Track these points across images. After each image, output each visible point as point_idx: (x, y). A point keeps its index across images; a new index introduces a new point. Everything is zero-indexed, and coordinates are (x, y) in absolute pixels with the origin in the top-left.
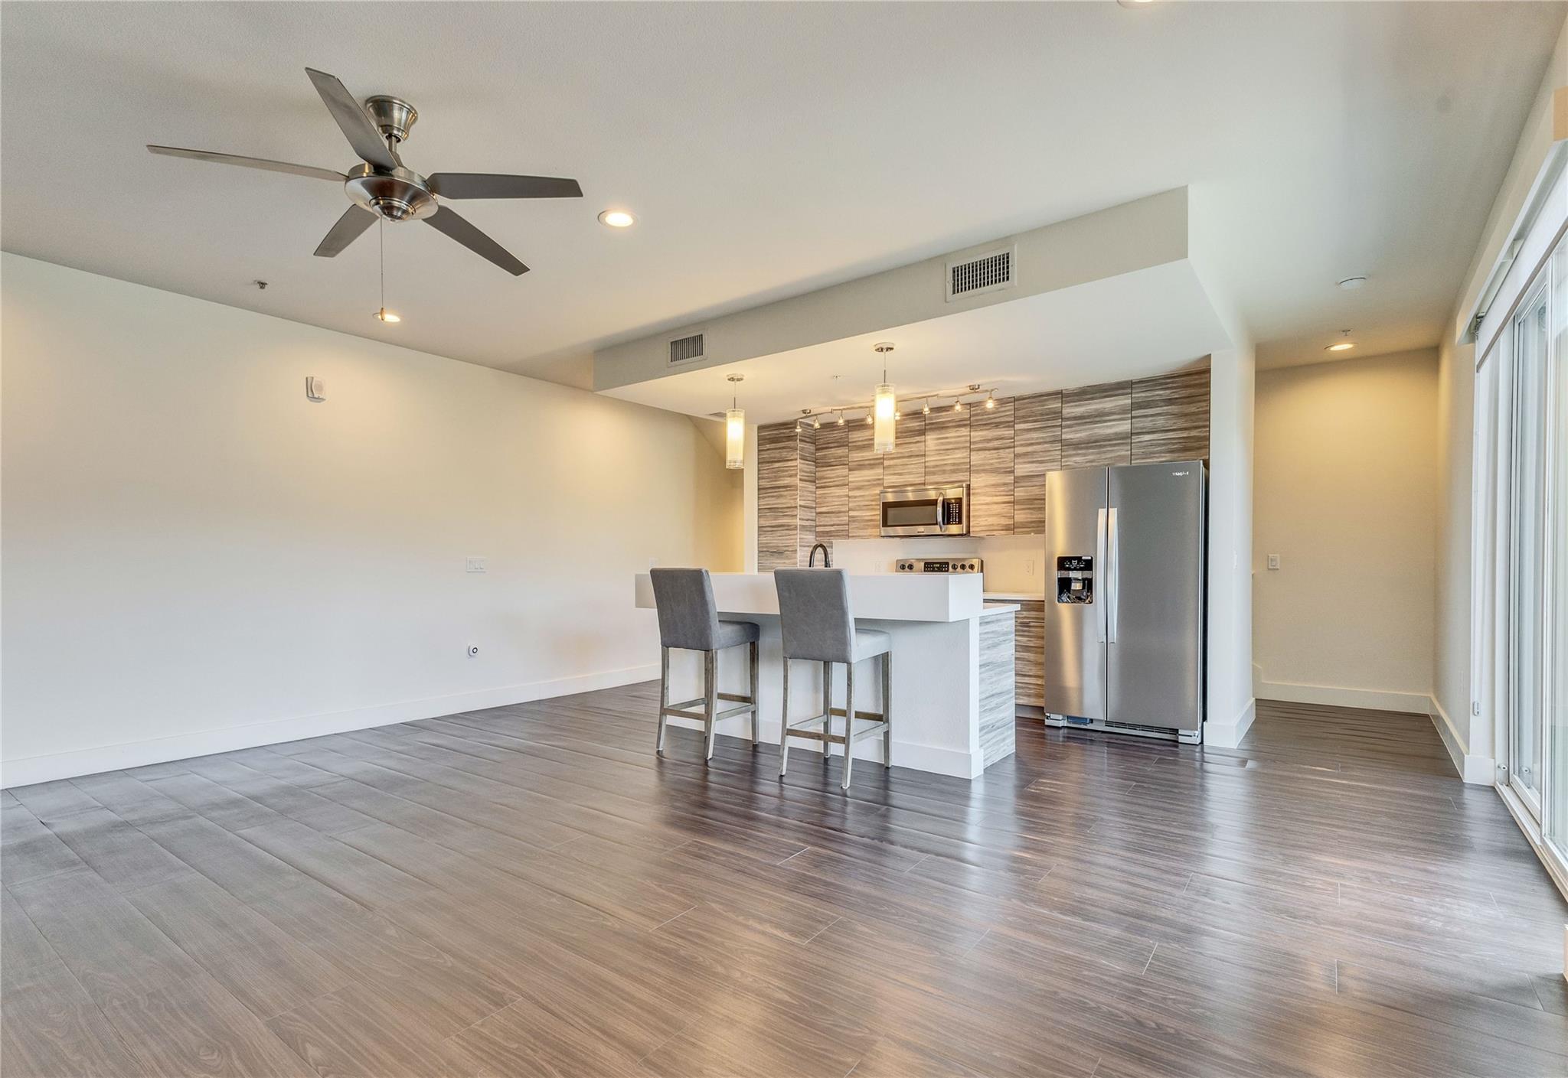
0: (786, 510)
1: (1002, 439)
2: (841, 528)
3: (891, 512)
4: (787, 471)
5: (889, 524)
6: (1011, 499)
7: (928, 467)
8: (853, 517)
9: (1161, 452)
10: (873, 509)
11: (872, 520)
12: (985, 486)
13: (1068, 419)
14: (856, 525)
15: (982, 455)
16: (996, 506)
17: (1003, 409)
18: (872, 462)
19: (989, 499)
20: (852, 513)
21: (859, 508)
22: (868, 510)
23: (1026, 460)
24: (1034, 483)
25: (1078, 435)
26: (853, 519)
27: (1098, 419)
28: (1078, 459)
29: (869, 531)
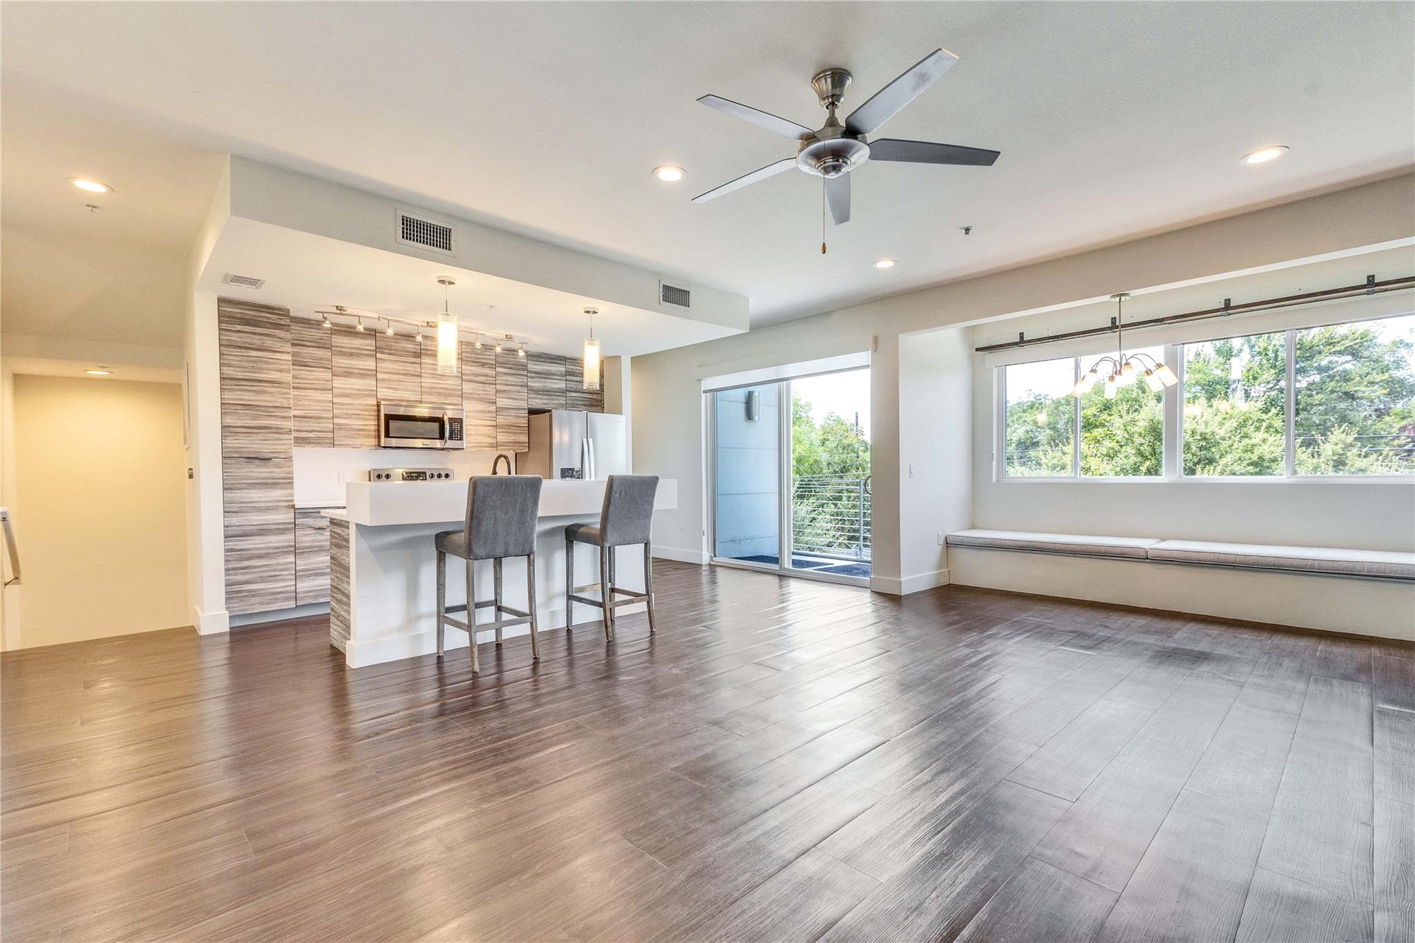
0: (273, 410)
1: (487, 376)
2: (323, 435)
3: (393, 424)
4: (273, 363)
5: (390, 435)
6: (494, 423)
7: (425, 387)
8: (338, 424)
9: (580, 405)
10: (364, 419)
11: (363, 430)
12: (475, 411)
13: (531, 372)
14: (343, 433)
15: (472, 385)
16: (482, 428)
17: (486, 353)
18: (363, 372)
19: (478, 422)
20: (337, 421)
21: (348, 416)
22: (358, 419)
23: (505, 396)
24: (510, 414)
25: (537, 385)
26: (341, 427)
27: (548, 376)
28: (538, 401)
29: (360, 441)
